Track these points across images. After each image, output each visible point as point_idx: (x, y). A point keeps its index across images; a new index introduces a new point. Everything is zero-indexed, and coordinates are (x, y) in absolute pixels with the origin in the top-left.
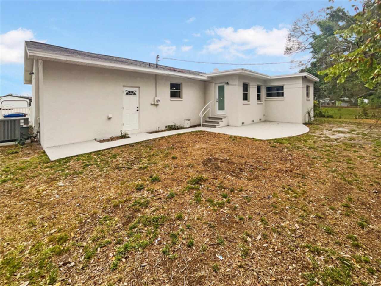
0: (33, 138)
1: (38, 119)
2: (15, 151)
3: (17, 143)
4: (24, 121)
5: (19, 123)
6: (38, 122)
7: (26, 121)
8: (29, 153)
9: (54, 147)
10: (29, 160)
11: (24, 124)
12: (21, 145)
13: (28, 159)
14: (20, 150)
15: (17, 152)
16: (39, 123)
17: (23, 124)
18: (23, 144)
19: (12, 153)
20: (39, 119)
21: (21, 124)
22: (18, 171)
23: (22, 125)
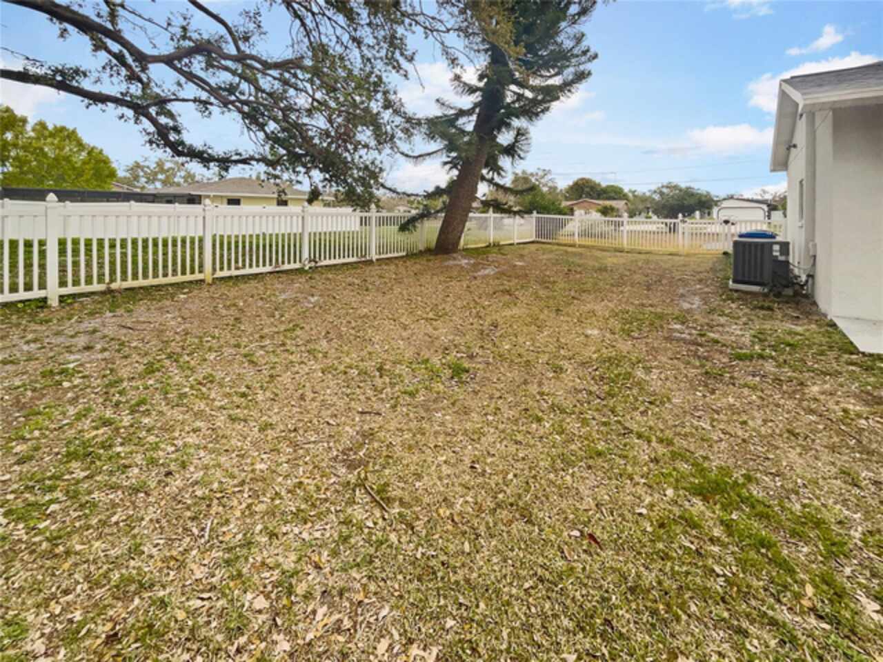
0: (797, 287)
1: (810, 245)
2: (766, 304)
3: (766, 290)
4: (781, 248)
5: (771, 250)
6: (811, 253)
7: (785, 247)
8: (798, 317)
9: (858, 319)
10: (802, 332)
11: (781, 254)
12: (775, 296)
13: (799, 329)
14: (776, 305)
15: (770, 309)
16: (815, 257)
17: (778, 254)
18: (778, 295)
19: (762, 308)
20: (815, 246)
21: (775, 254)
22: (782, 346)
23: (776, 257)
